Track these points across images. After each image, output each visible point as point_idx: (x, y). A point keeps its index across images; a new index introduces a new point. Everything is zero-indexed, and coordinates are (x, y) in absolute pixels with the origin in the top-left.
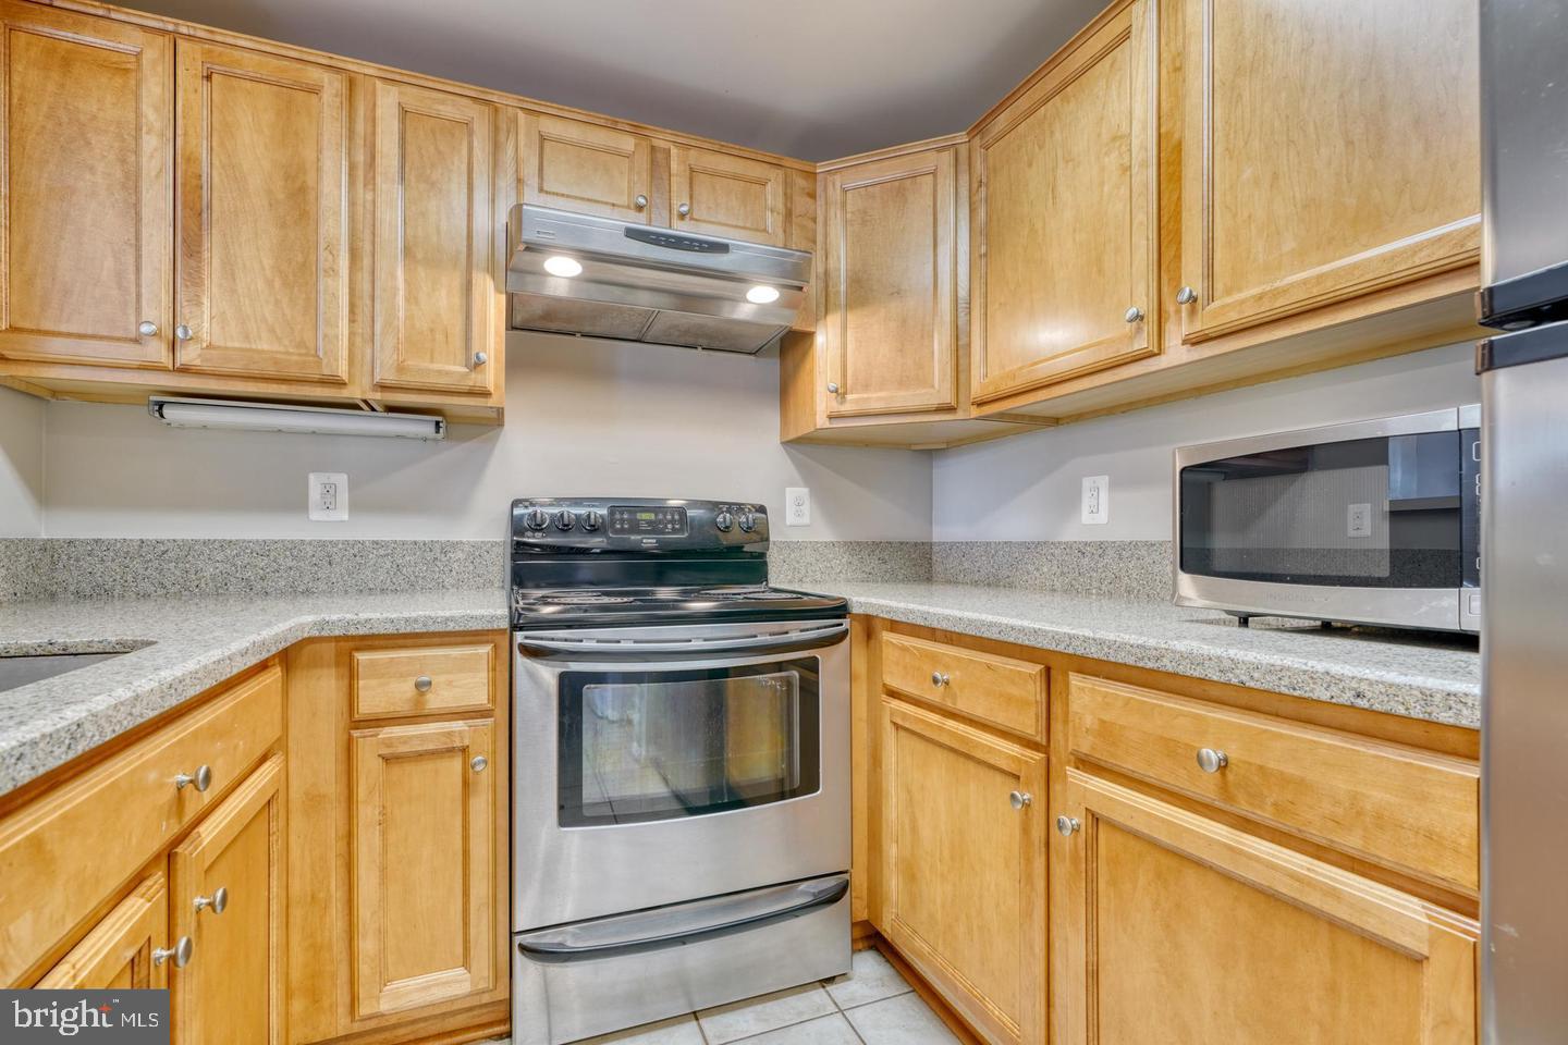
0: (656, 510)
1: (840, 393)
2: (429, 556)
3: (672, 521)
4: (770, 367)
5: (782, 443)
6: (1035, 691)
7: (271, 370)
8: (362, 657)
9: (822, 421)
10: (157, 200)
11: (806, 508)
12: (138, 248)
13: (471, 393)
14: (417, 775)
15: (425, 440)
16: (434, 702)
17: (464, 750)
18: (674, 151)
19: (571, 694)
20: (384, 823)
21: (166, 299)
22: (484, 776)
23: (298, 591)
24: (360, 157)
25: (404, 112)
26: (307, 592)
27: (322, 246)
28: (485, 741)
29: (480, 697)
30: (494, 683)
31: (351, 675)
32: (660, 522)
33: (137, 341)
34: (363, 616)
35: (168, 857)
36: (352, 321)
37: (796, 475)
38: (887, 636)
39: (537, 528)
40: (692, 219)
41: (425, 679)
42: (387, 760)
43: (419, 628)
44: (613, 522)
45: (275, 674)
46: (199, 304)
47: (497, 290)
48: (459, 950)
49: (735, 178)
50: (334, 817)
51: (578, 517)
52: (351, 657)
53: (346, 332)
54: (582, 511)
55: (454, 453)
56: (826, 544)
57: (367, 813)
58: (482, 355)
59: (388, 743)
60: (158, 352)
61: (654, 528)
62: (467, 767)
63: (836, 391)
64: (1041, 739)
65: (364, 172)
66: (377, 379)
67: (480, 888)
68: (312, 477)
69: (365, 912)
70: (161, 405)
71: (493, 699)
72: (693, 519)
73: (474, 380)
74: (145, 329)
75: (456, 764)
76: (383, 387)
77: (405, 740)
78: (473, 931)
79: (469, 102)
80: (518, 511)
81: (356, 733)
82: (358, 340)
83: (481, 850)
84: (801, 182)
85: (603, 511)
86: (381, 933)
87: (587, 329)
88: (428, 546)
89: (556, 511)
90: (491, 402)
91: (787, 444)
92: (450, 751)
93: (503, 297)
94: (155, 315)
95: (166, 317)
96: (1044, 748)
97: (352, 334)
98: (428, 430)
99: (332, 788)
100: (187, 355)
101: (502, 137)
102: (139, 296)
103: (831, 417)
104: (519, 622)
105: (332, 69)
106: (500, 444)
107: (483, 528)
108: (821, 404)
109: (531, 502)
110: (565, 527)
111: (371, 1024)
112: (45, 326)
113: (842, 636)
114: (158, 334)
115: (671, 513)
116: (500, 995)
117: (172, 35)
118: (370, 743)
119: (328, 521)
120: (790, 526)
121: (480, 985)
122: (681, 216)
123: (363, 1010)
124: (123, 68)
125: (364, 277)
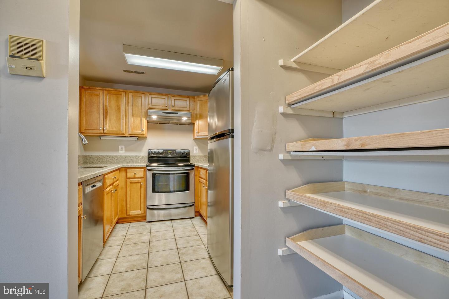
0: (171, 151)
1: (198, 132)
2: (136, 158)
4: (191, 126)
7: (115, 133)
8: (128, 170)
9: (196, 137)
10: (101, 111)
11: (197, 150)
12: (99, 118)
13: (142, 135)
14: (134, 185)
15: (135, 140)
16: (137, 176)
17: (140, 182)
18: (172, 97)
19: (154, 175)
20: (130, 191)
21: (103, 124)
22: (143, 186)
25: (133, 96)
26: (119, 163)
27: (122, 116)
28: (143, 182)
29: (142, 176)
30: (144, 174)
31: (126, 172)
33: (99, 130)
34: (128, 165)
35: (112, 184)
36: (126, 125)
37: (195, 144)
38: (199, 169)
39: (152, 154)
40: (175, 107)
41: (135, 173)
42: (130, 183)
43: (135, 167)
44: (164, 153)
45: (118, 171)
46: (107, 125)
48: (140, 208)
49: (181, 100)
50: (124, 190)
51: (158, 152)
52: (126, 170)
54: (159, 151)
55: (139, 142)
56: (201, 156)
57: (128, 189)
58: (143, 130)
59: (131, 181)
60: (102, 131)
61: (171, 153)
62: (141, 184)
65: (127, 104)
66: (129, 133)
68: (119, 146)
69: (128, 202)
70: (100, 137)
71: (144, 176)
72: (177, 152)
73: (142, 133)
74: (100, 128)
75: (139, 184)
76: (130, 134)
77: (133, 181)
78: (141, 206)
79: (141, 94)
80: (149, 151)
81: (127, 180)
82: (126, 128)
83: (142, 195)
84: (193, 100)
85: (162, 151)
86: (130, 205)
87: (160, 123)
88: (136, 156)
89: (155, 151)
90: (145, 136)
91: (194, 139)
92: (138, 182)
93: (146, 120)
94: (101, 126)
95: (103, 127)
97: (126, 127)
98: (136, 139)
99: (124, 186)
100: (105, 131)
101: (146, 98)
102: (99, 124)
103: (197, 136)
104: (147, 166)
105: (124, 92)
106: (147, 141)
107: (144, 153)
108: (196, 134)
109: (151, 150)
110: (156, 153)
111: (129, 216)
112: (89, 129)
113: (193, 169)
114: (102, 129)
115: (173, 151)
116: (145, 215)
117: (104, 90)
118: (129, 181)
119: (122, 153)
120: (195, 153)
121: (142, 213)
122: (173, 107)
123: (128, 214)
124: (98, 95)
125: (127, 119)
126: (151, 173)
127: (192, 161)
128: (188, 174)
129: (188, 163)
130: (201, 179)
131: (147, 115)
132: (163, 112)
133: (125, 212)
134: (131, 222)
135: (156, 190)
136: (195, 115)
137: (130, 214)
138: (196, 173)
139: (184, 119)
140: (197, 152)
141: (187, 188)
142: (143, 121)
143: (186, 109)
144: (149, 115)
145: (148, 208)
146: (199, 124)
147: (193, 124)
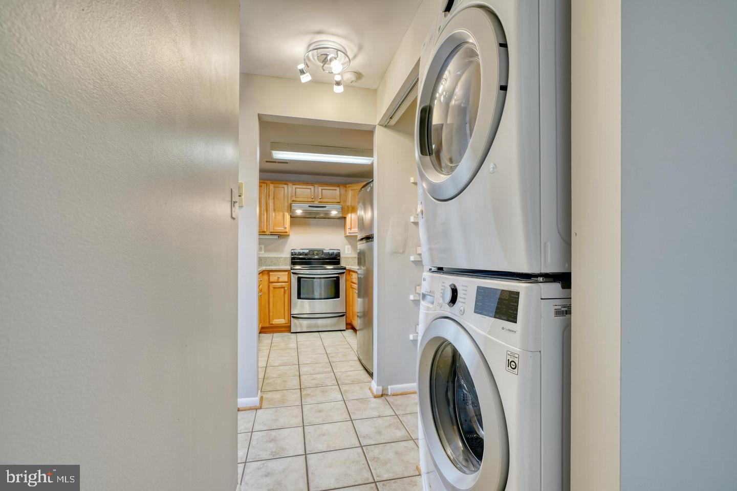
0: (318, 251)
1: (351, 229)
3: (321, 253)
4: (343, 220)
8: (271, 273)
9: (348, 234)
11: (350, 250)
13: (285, 232)
14: (278, 291)
15: (276, 239)
16: (280, 280)
17: (284, 287)
18: (319, 187)
19: (299, 279)
20: (273, 297)
22: (287, 291)
24: (268, 196)
25: (274, 187)
27: (262, 211)
28: (287, 286)
29: (286, 280)
30: (288, 278)
31: (269, 276)
32: (318, 253)
34: (271, 268)
36: (267, 222)
37: (347, 242)
38: (351, 273)
39: (295, 254)
40: (322, 199)
41: (279, 277)
42: (274, 288)
43: (278, 270)
44: (309, 253)
48: (283, 317)
49: (330, 190)
50: (267, 296)
52: (269, 273)
54: (304, 251)
55: (281, 241)
56: (354, 257)
57: (271, 295)
58: (286, 226)
59: (274, 285)
62: (285, 290)
65: (268, 198)
66: (271, 231)
67: (286, 308)
69: (271, 309)
71: (288, 280)
72: (325, 252)
73: (285, 230)
75: (283, 290)
76: (271, 232)
77: (277, 285)
78: (285, 314)
80: (292, 251)
81: (270, 284)
82: (267, 225)
83: (286, 302)
85: (307, 251)
86: (273, 312)
87: (304, 218)
88: (277, 258)
89: (299, 251)
90: (288, 234)
91: (345, 237)
92: (282, 287)
93: (289, 216)
98: (277, 237)
99: (267, 291)
104: (291, 269)
105: (264, 183)
106: (289, 240)
107: (286, 255)
108: (348, 231)
109: (295, 250)
110: (300, 254)
111: (272, 325)
113: (344, 273)
115: (321, 251)
116: (289, 325)
118: (272, 285)
119: (261, 254)
120: (347, 254)
121: (287, 322)
122: (320, 199)
123: (271, 323)
125: (268, 215)
126: (297, 276)
127: (343, 264)
128: (338, 278)
129: (339, 266)
130: (354, 284)
131: (290, 209)
132: (309, 206)
133: (268, 320)
134: (275, 332)
135: (302, 296)
136: (346, 207)
137: (274, 323)
138: (348, 278)
139: (334, 213)
140: (350, 252)
141: (337, 295)
142: (286, 216)
143: (336, 201)
144: (294, 210)
145: (293, 317)
146: (351, 218)
147: (345, 218)
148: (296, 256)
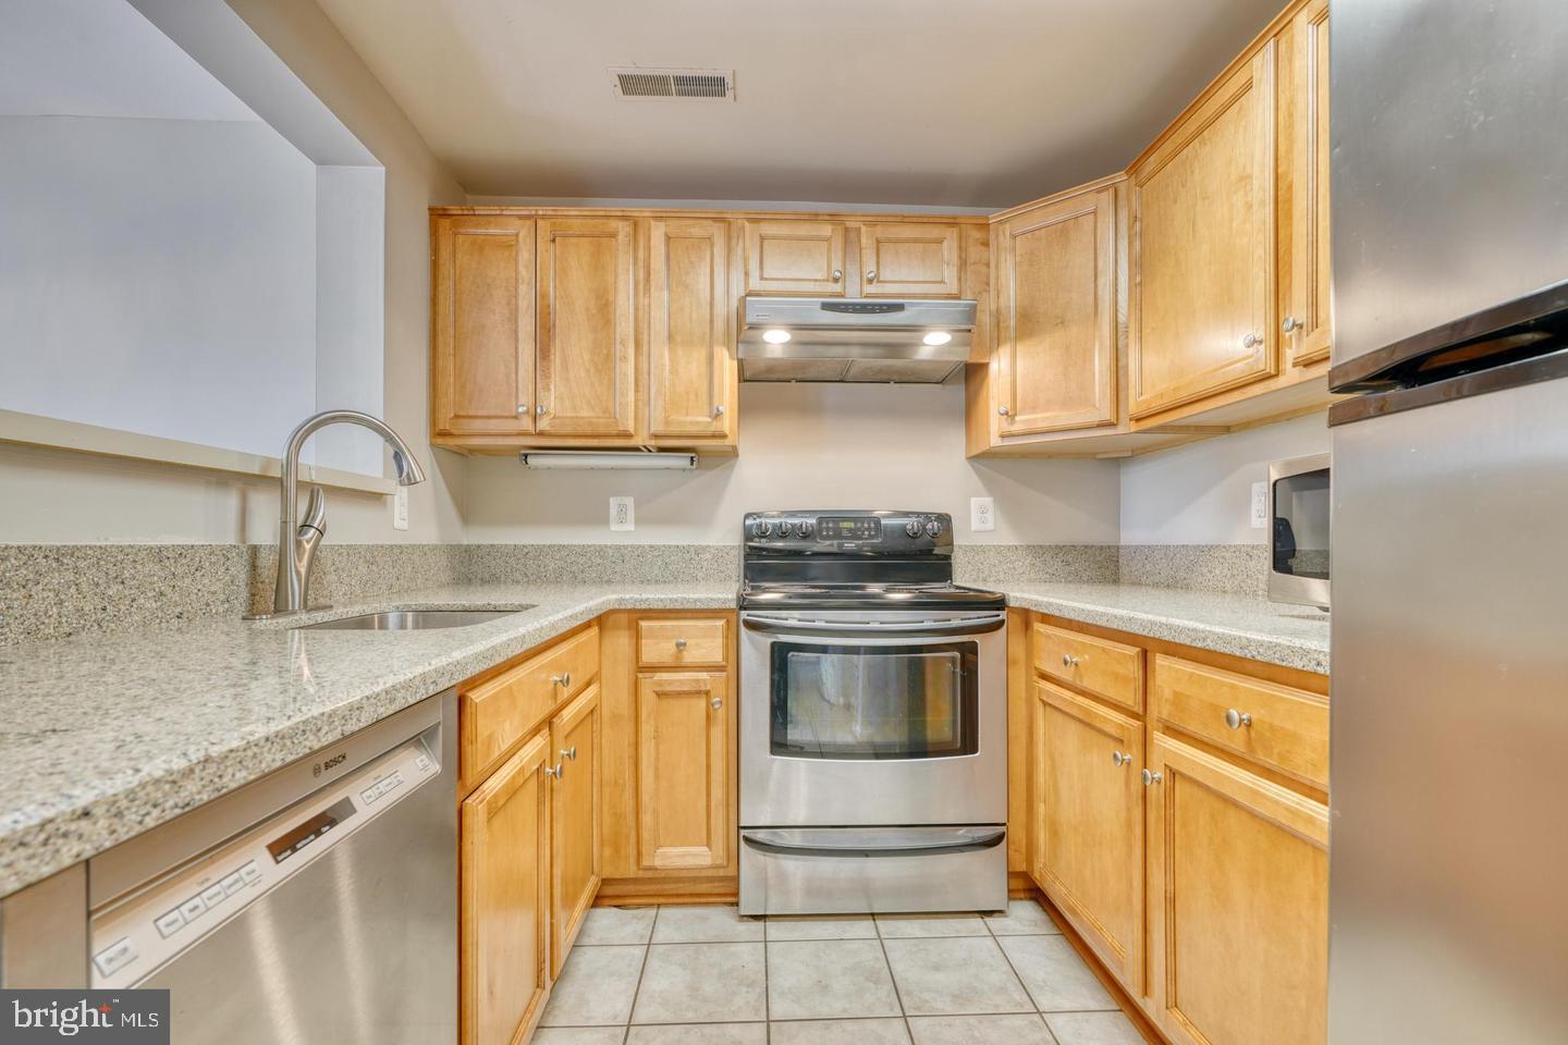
0: (855, 520)
1: (1010, 415)
2: (687, 556)
3: (869, 529)
4: (956, 392)
5: (968, 459)
6: (1133, 669)
7: (588, 430)
8: (644, 624)
9: (995, 441)
10: (526, 325)
11: (990, 517)
12: (517, 358)
13: (713, 436)
14: (678, 708)
15: (684, 470)
16: (689, 657)
17: (707, 693)
18: (863, 229)
19: (780, 658)
20: (657, 738)
21: (531, 387)
22: (721, 713)
23: (605, 581)
24: (641, 275)
25: (668, 238)
26: (609, 582)
27: (618, 341)
28: (722, 688)
29: (717, 657)
30: (726, 646)
31: (637, 636)
32: (859, 529)
33: (516, 417)
34: (644, 596)
35: (549, 722)
36: (636, 391)
37: (980, 485)
38: (1038, 627)
39: (763, 535)
40: (878, 282)
41: (683, 641)
42: (659, 694)
43: (678, 606)
44: (820, 531)
45: (594, 631)
46: (549, 390)
47: (731, 358)
48: (704, 835)
49: (915, 241)
50: (629, 729)
51: (793, 526)
52: (637, 624)
53: (633, 399)
54: (796, 521)
55: (703, 479)
56: (1009, 548)
57: (647, 730)
58: (721, 408)
59: (660, 683)
60: (527, 424)
61: (854, 535)
62: (709, 705)
63: (1007, 413)
64: (1139, 709)
65: (645, 283)
66: (653, 430)
67: (718, 793)
68: (611, 499)
69: (646, 798)
70: (526, 456)
71: (726, 658)
72: (886, 526)
73: (714, 427)
74: (521, 410)
75: (702, 703)
76: (656, 436)
77: (671, 682)
78: (713, 822)
79: (710, 222)
80: (748, 522)
81: (640, 675)
82: (640, 403)
83: (718, 766)
84: (976, 234)
85: (812, 521)
86: (655, 811)
87: (799, 376)
88: (686, 549)
89: (777, 521)
90: (727, 442)
91: (974, 459)
92: (698, 693)
93: (735, 363)
94: (525, 400)
95: (532, 401)
96: (1141, 717)
97: (636, 400)
98: (686, 463)
99: (625, 709)
100: (543, 425)
101: (734, 241)
102: (517, 388)
103: (1002, 436)
104: (744, 604)
105: (624, 218)
106: (736, 470)
107: (724, 535)
108: (992, 427)
109: (759, 515)
110: (783, 534)
111: (650, 874)
112: (471, 413)
113: (998, 625)
114: (527, 412)
115: (864, 522)
116: (731, 872)
117: (535, 218)
118: (649, 683)
119: (622, 531)
120: (975, 532)
121: (719, 862)
122: (872, 281)
123: (646, 862)
124: (509, 245)
125: (644, 359)
126: (766, 641)
127: (965, 576)
128: (969, 651)
129: (938, 588)
131: (743, 331)
132: (826, 307)
133: (632, 851)
134: (662, 900)
135: (791, 740)
136: (987, 320)
137: (658, 863)
138: (1017, 650)
139: (935, 341)
140: (990, 526)
141: (964, 739)
142: (722, 364)
144: (752, 327)
145: (748, 840)
146: (1011, 366)
147: (979, 370)
148: (764, 543)
